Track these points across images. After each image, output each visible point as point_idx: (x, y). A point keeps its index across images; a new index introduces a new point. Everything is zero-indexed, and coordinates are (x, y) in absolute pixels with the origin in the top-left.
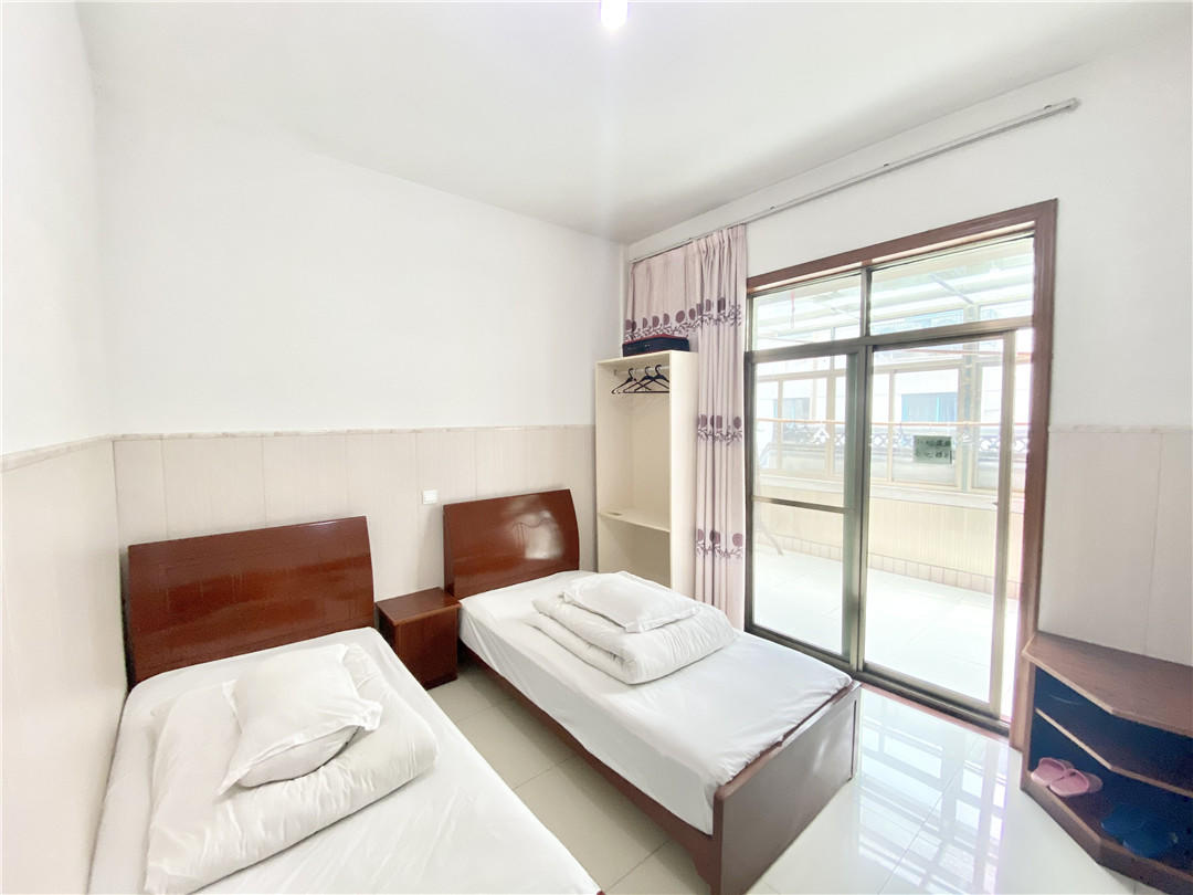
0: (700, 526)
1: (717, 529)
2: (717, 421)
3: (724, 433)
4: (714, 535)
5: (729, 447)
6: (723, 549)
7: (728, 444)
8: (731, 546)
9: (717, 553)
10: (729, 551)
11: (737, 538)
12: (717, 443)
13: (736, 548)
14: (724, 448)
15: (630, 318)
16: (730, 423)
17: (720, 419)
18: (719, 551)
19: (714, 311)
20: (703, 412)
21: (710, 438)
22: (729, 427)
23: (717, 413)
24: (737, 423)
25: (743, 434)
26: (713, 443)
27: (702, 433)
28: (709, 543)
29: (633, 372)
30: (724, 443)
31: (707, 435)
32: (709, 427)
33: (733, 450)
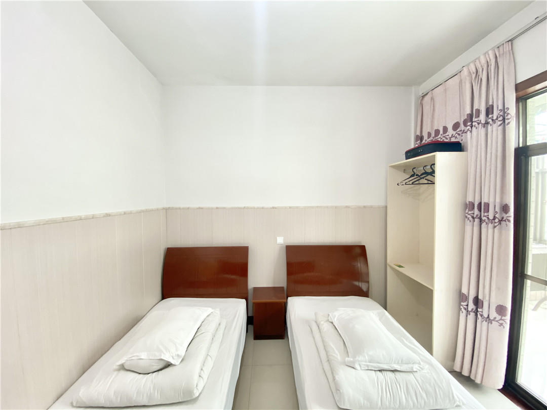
0: (465, 291)
1: (480, 297)
2: (483, 207)
3: (491, 217)
4: (477, 301)
5: (496, 230)
6: (486, 316)
7: (495, 227)
8: (494, 314)
9: (479, 316)
10: (491, 318)
11: (501, 309)
12: (484, 225)
13: (498, 317)
14: (490, 231)
15: (418, 133)
16: (497, 209)
17: (487, 205)
18: (482, 316)
19: (482, 117)
20: (470, 199)
21: (477, 220)
22: (496, 212)
23: (485, 200)
24: (505, 208)
25: (512, 219)
26: (481, 225)
27: (469, 216)
28: (471, 306)
29: (415, 170)
30: (491, 226)
31: (473, 218)
32: (476, 212)
33: (500, 233)
